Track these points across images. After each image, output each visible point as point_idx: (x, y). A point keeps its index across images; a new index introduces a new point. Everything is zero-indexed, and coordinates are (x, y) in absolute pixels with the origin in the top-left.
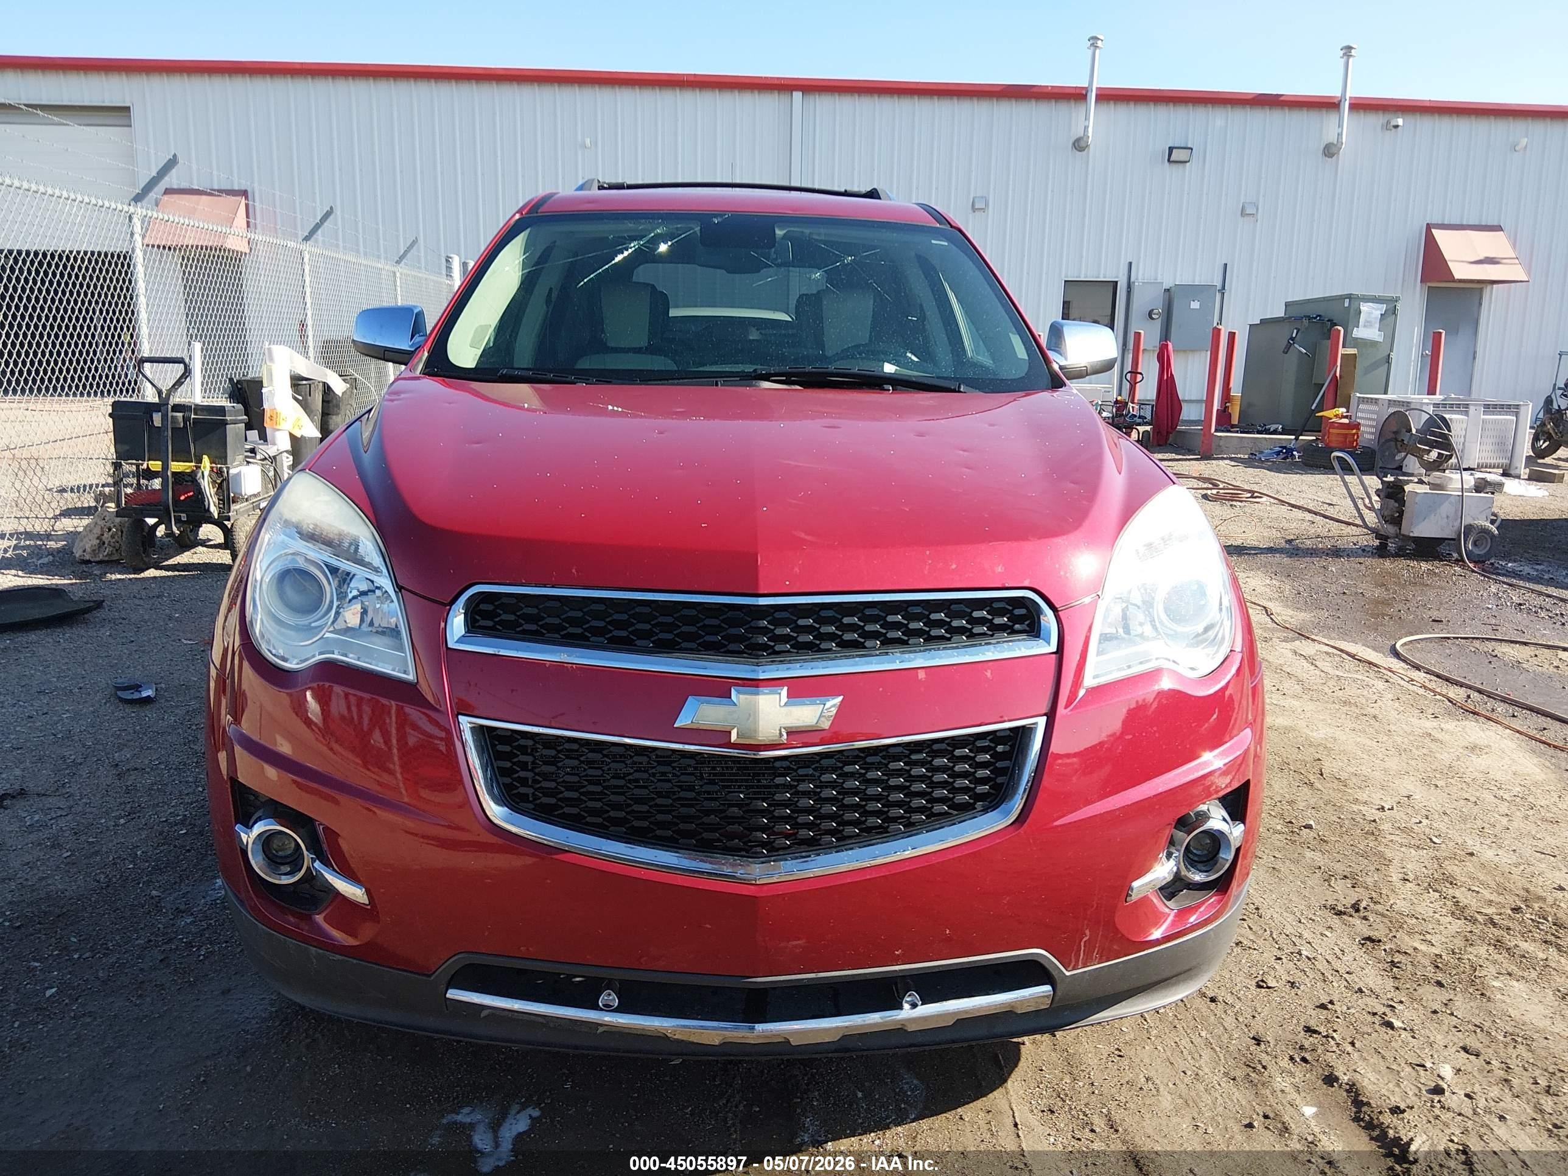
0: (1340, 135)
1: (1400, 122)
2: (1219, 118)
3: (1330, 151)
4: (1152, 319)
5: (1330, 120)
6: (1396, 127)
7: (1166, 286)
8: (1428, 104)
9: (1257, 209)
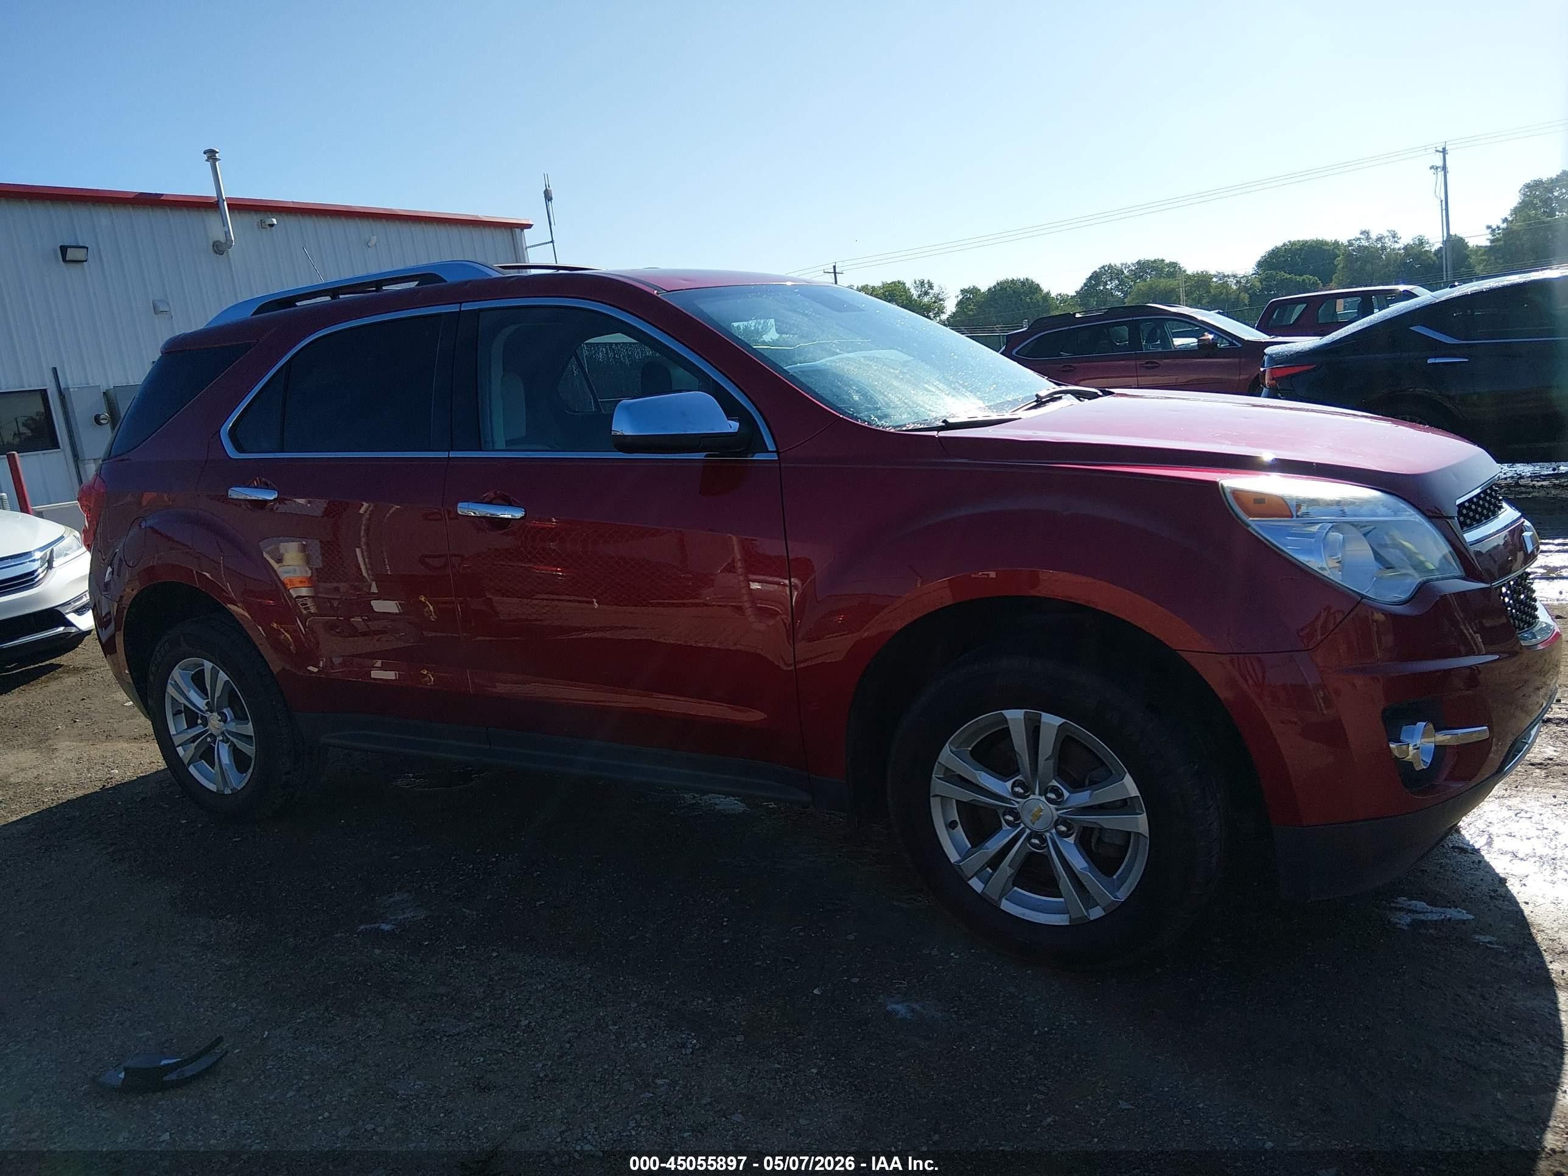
0: (227, 233)
1: (275, 221)
2: (103, 217)
3: (219, 248)
4: (101, 424)
5: (212, 220)
6: (272, 225)
7: (104, 388)
8: (291, 205)
9: (168, 304)
